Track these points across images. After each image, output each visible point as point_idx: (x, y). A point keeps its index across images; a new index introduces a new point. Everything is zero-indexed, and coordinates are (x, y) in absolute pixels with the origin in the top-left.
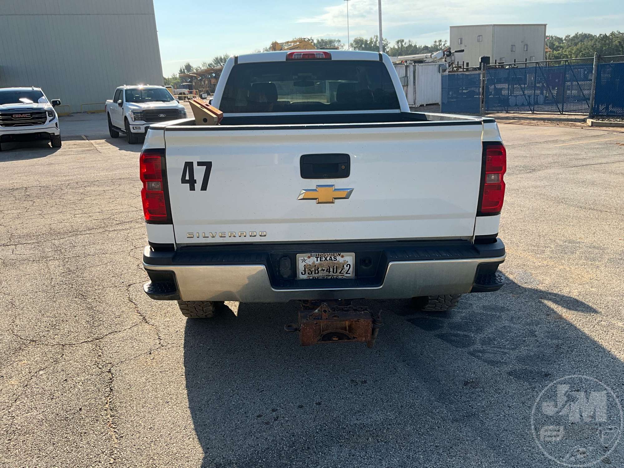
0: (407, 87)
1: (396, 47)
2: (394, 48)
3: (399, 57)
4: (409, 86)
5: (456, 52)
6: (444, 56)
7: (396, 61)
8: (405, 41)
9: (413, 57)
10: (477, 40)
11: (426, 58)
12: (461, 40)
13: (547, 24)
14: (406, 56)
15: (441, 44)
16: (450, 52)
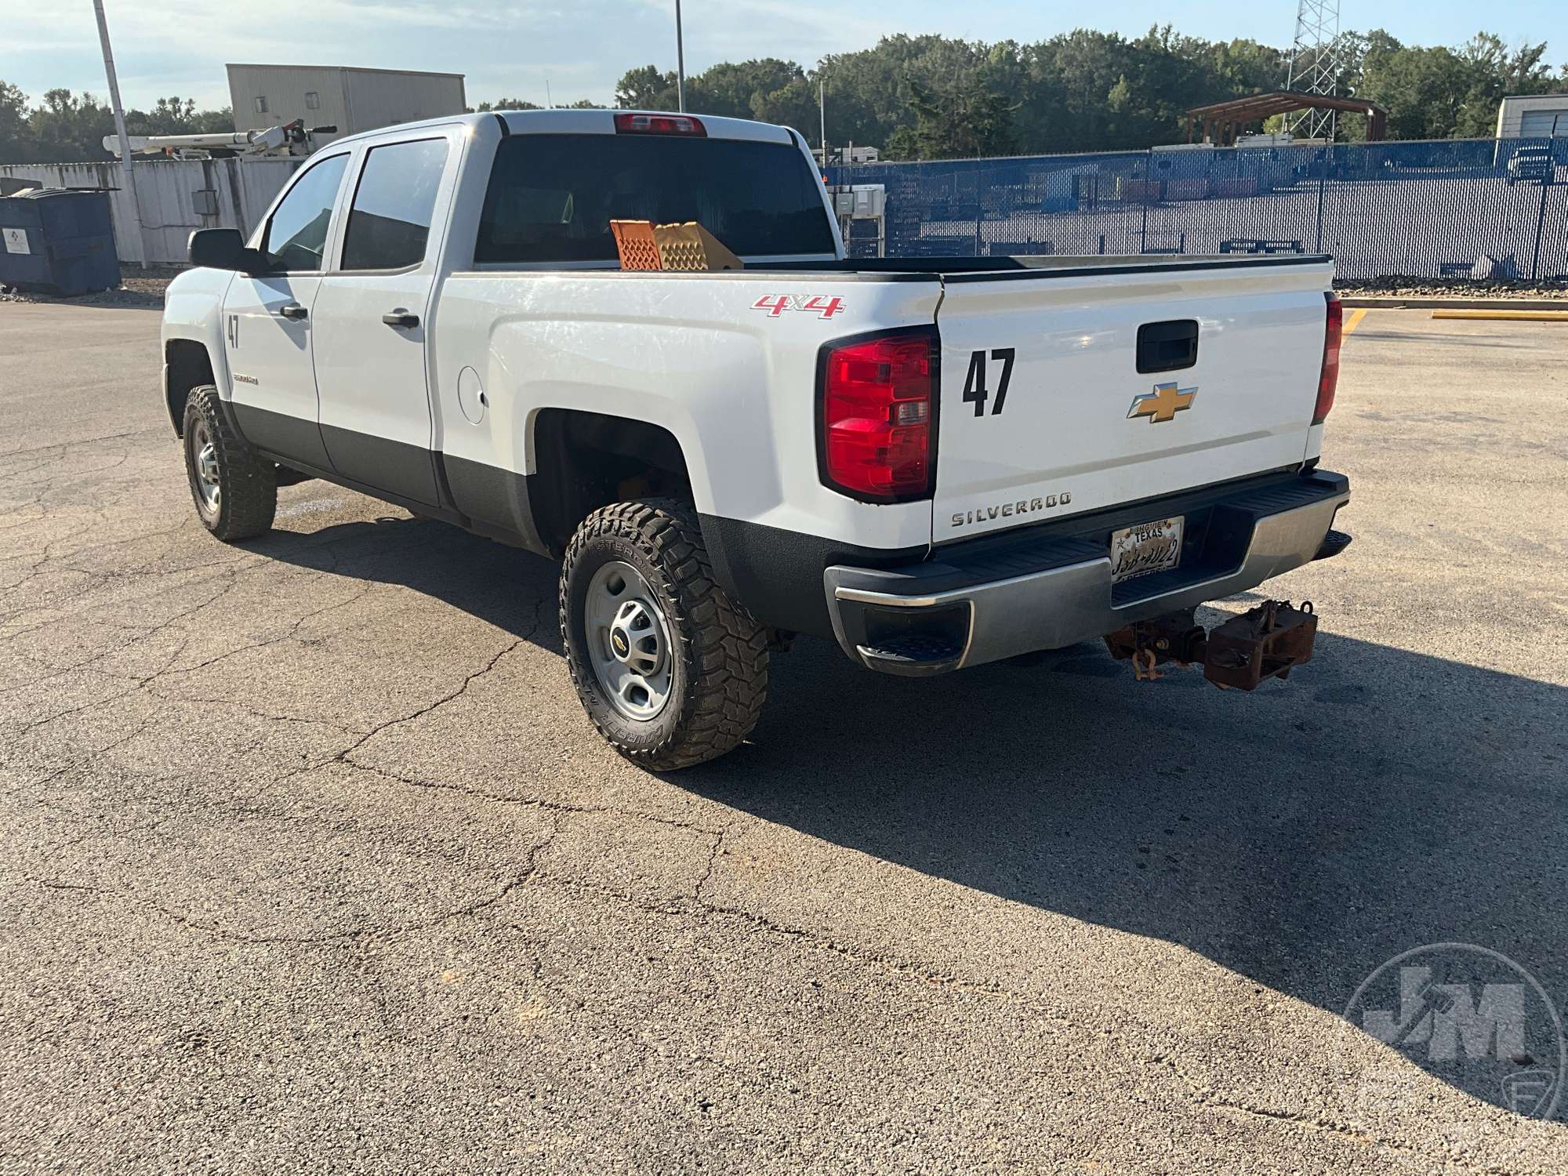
0: (217, 218)
1: (49, 110)
2: (42, 112)
3: (151, 138)
4: (221, 216)
5: (316, 131)
6: (287, 140)
7: (141, 147)
8: (73, 95)
9: (196, 140)
10: (305, 106)
11: (235, 142)
12: (262, 102)
13: (464, 76)
14: (171, 137)
15: (179, 110)
16: (301, 131)
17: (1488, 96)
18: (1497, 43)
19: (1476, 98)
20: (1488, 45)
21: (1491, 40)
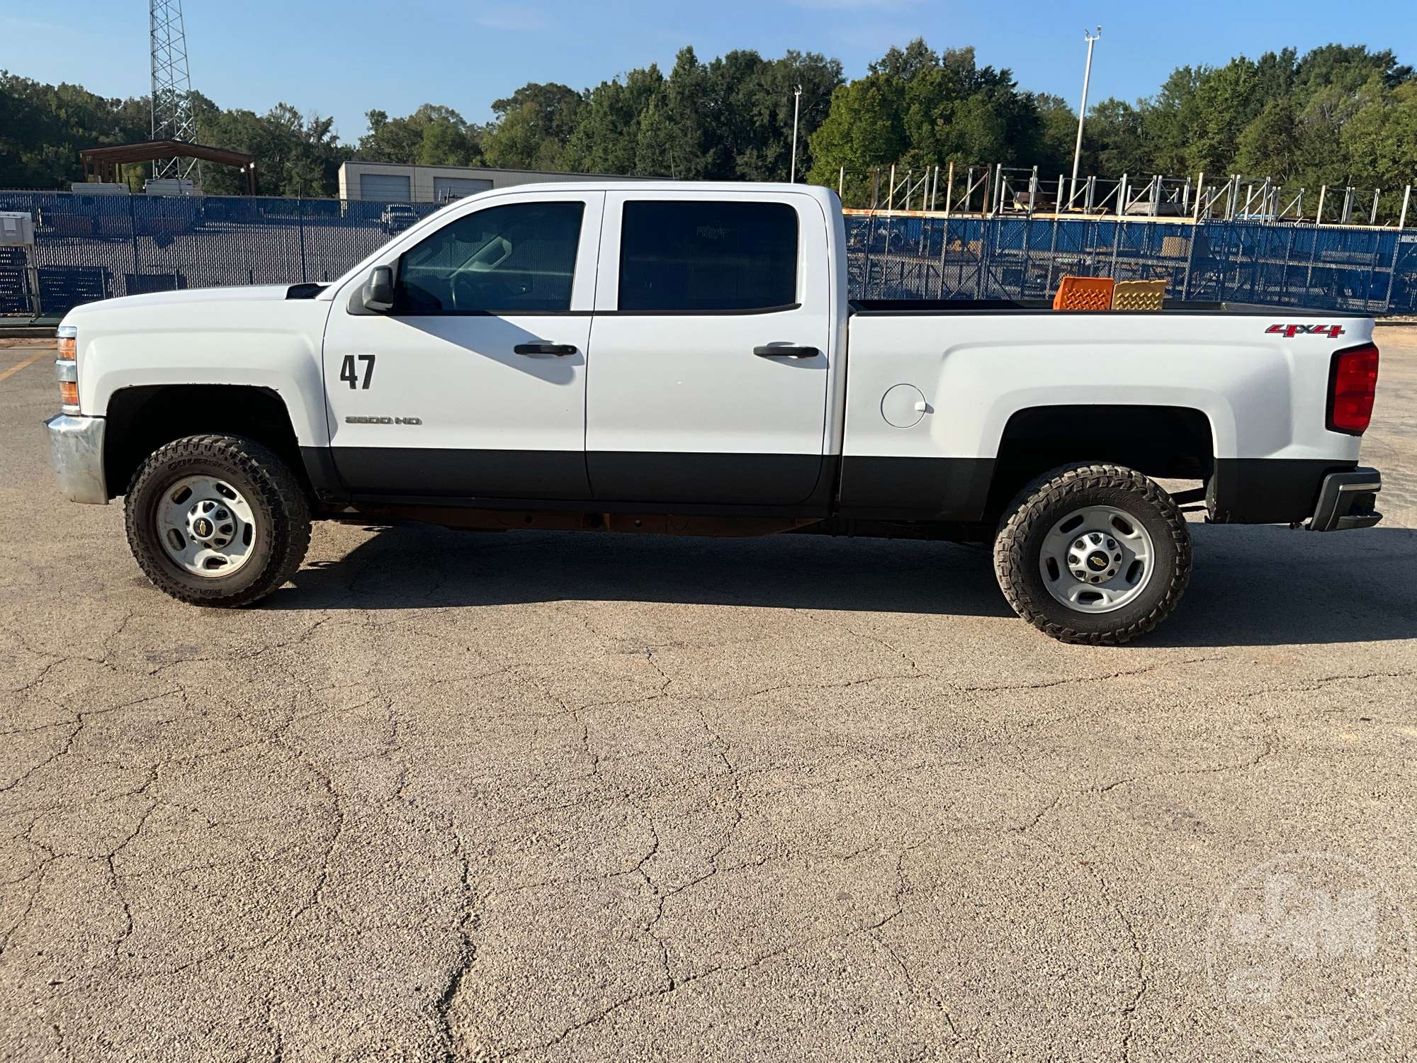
17: (308, 157)
18: (295, 114)
19: (298, 159)
20: (288, 115)
21: (289, 111)
